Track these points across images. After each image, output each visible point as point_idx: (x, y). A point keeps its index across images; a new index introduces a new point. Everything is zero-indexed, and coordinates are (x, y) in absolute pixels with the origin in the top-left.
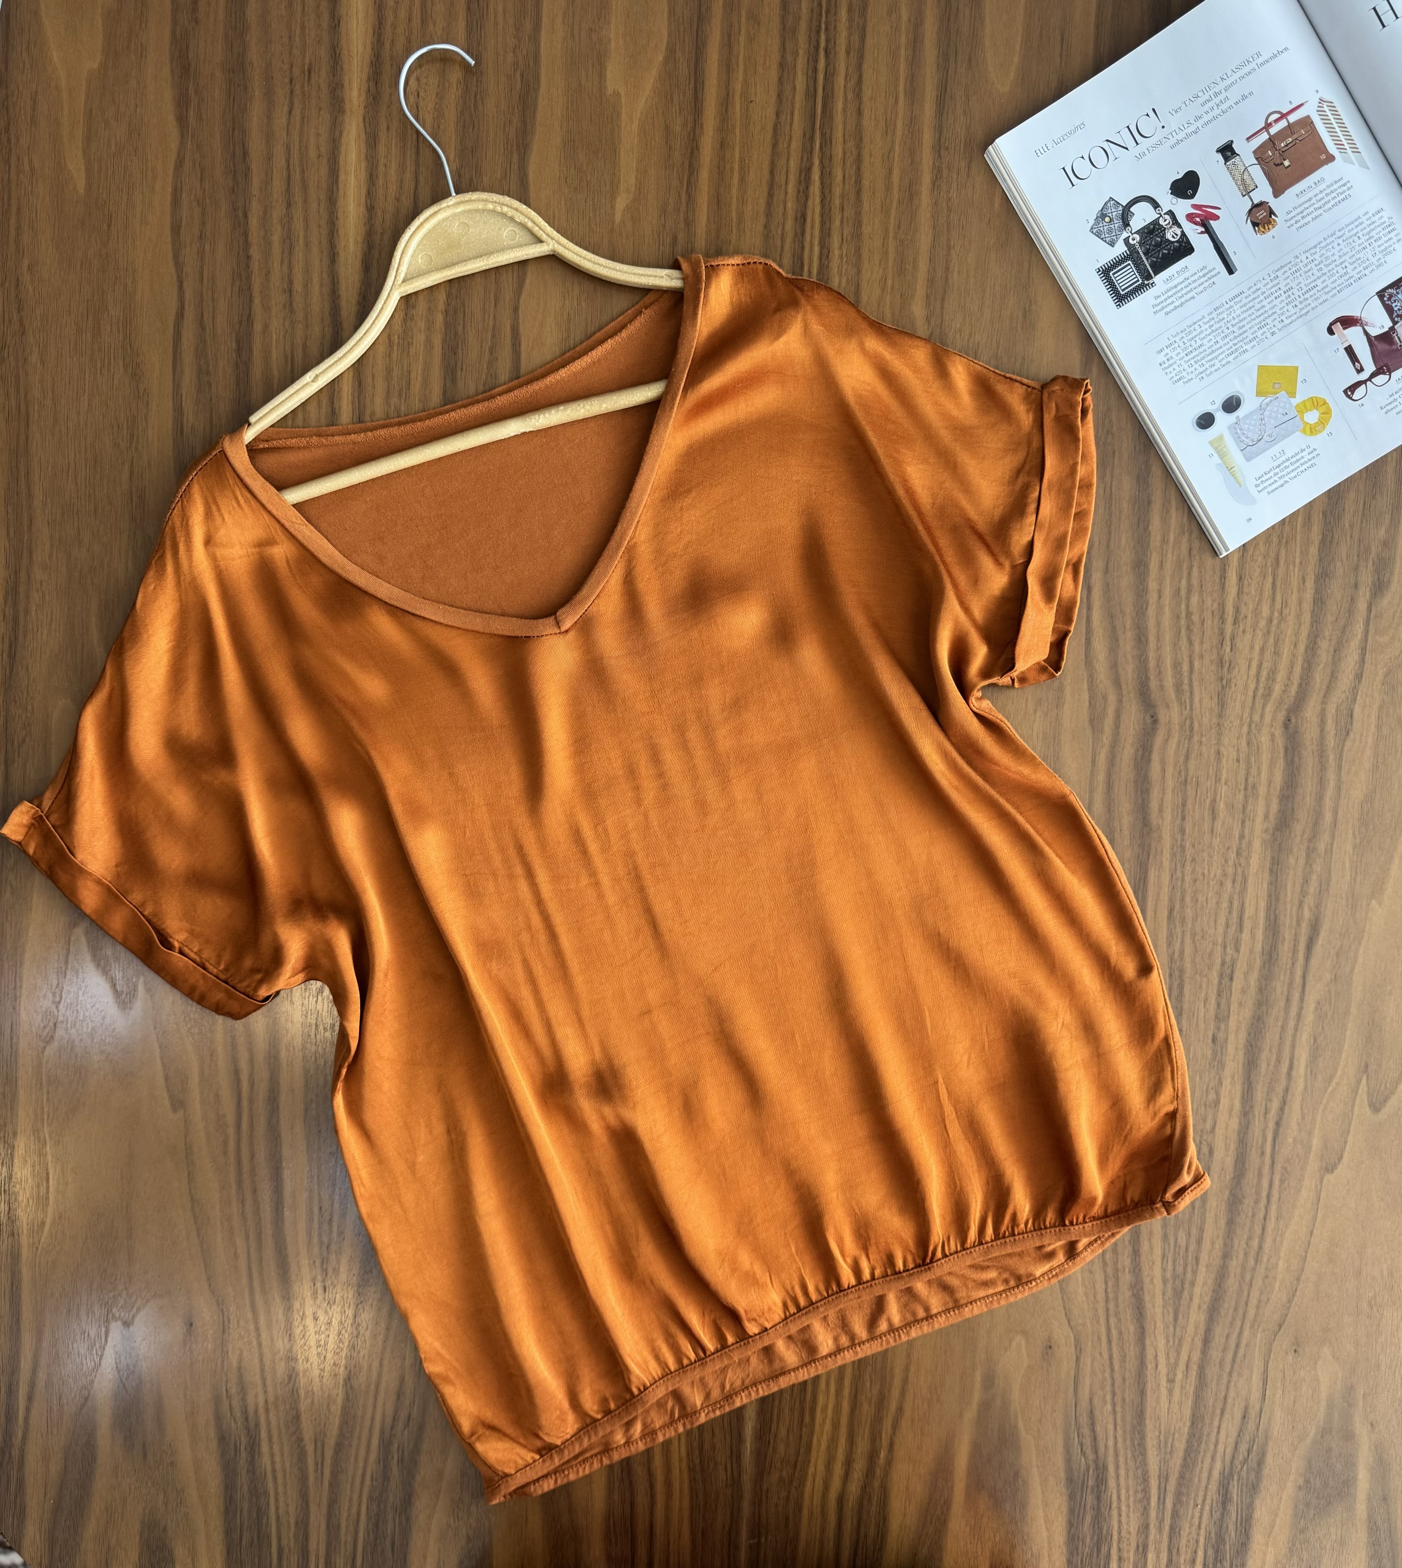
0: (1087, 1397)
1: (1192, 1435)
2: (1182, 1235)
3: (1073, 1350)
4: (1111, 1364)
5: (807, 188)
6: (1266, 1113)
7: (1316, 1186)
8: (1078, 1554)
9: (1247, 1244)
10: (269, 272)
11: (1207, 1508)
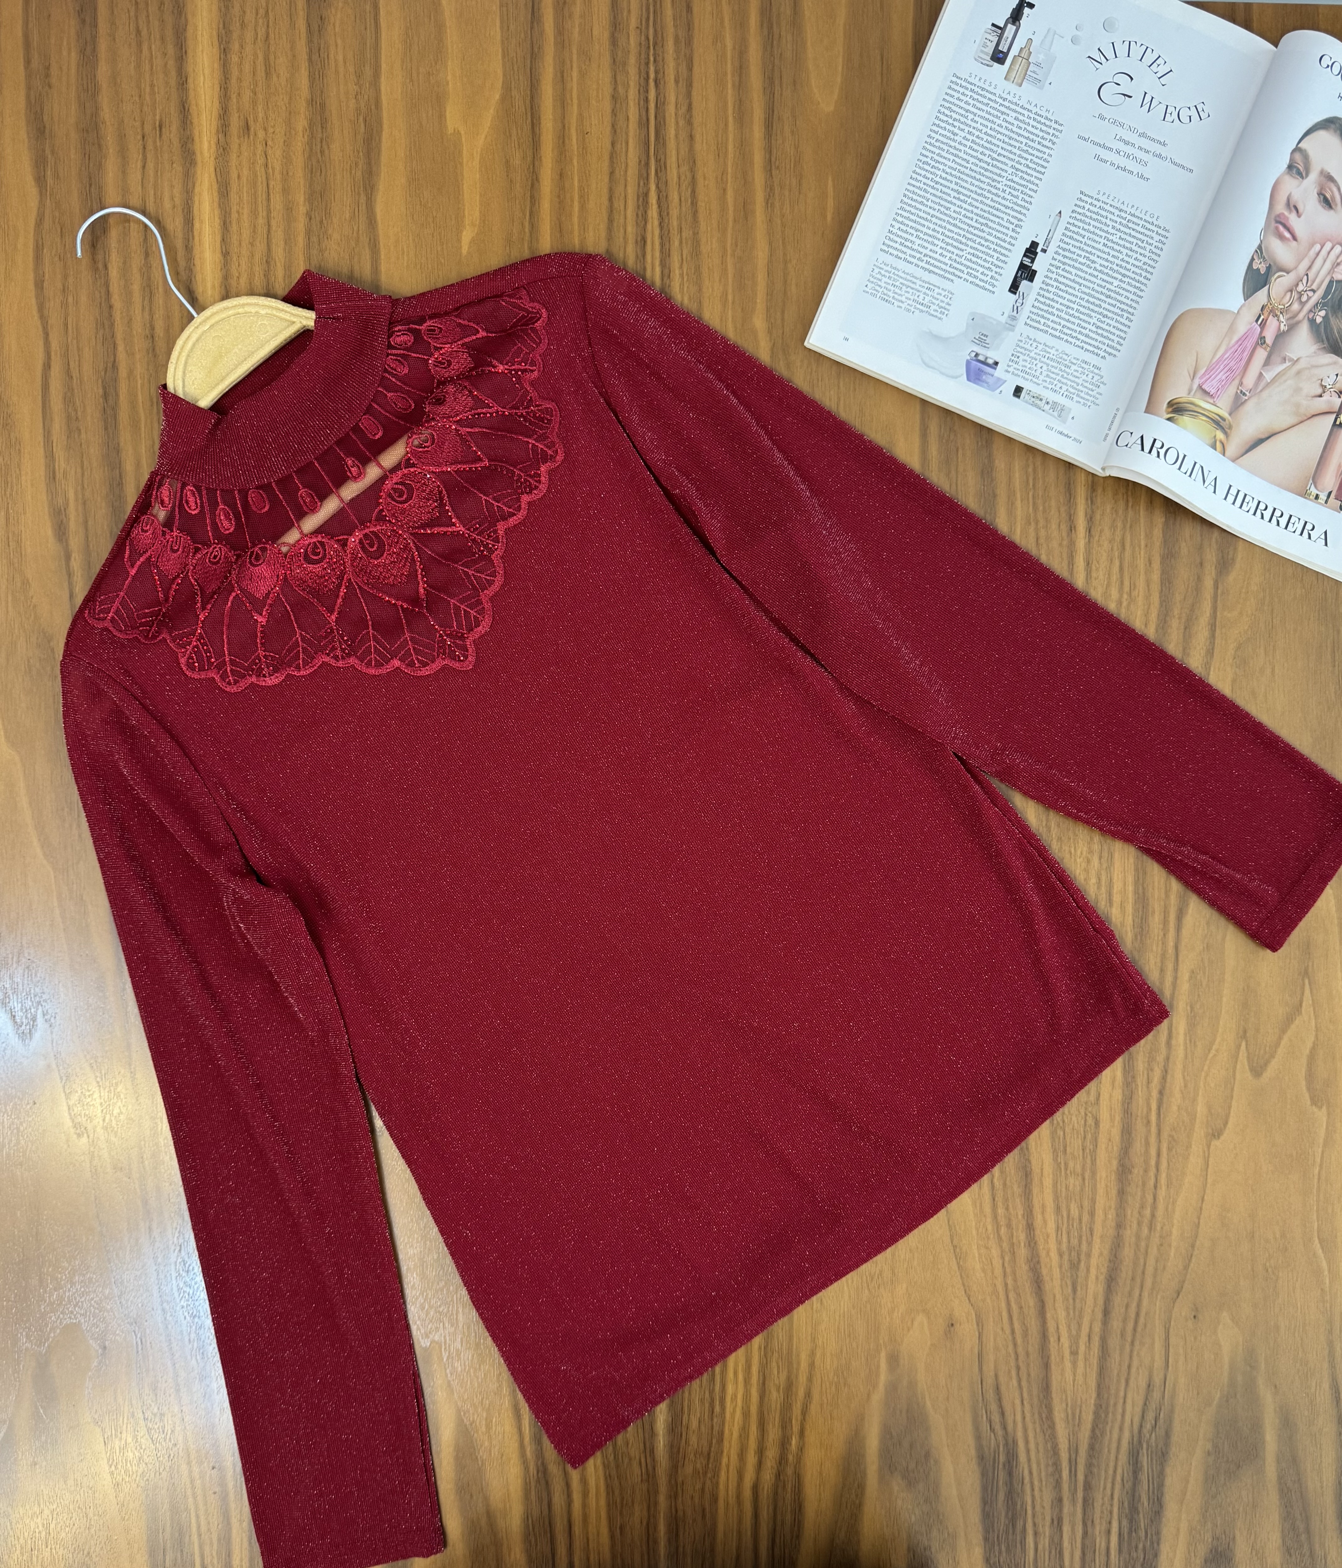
0: (992, 1373)
1: (1098, 1406)
2: (1074, 1208)
3: (975, 1326)
4: (1014, 1339)
5: (646, 212)
6: (1149, 1082)
7: (1204, 1152)
8: (993, 1531)
9: (1139, 1213)
10: (131, 319)
11: (1119, 1478)
